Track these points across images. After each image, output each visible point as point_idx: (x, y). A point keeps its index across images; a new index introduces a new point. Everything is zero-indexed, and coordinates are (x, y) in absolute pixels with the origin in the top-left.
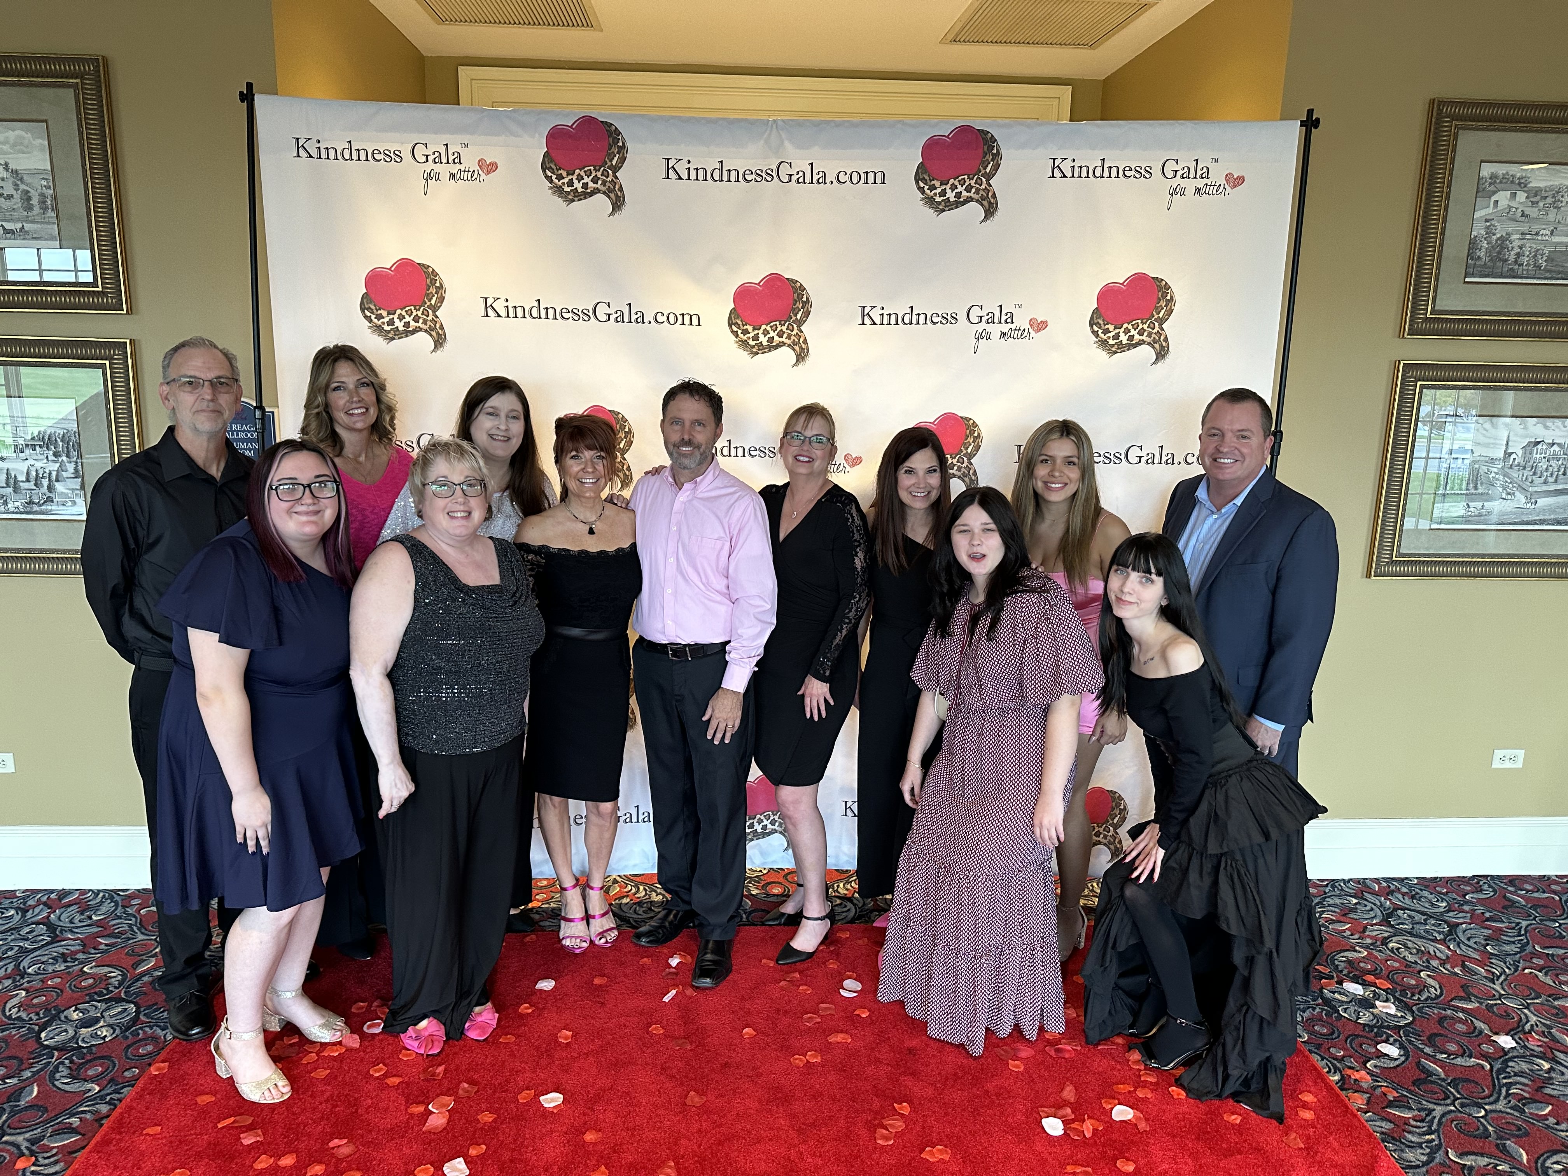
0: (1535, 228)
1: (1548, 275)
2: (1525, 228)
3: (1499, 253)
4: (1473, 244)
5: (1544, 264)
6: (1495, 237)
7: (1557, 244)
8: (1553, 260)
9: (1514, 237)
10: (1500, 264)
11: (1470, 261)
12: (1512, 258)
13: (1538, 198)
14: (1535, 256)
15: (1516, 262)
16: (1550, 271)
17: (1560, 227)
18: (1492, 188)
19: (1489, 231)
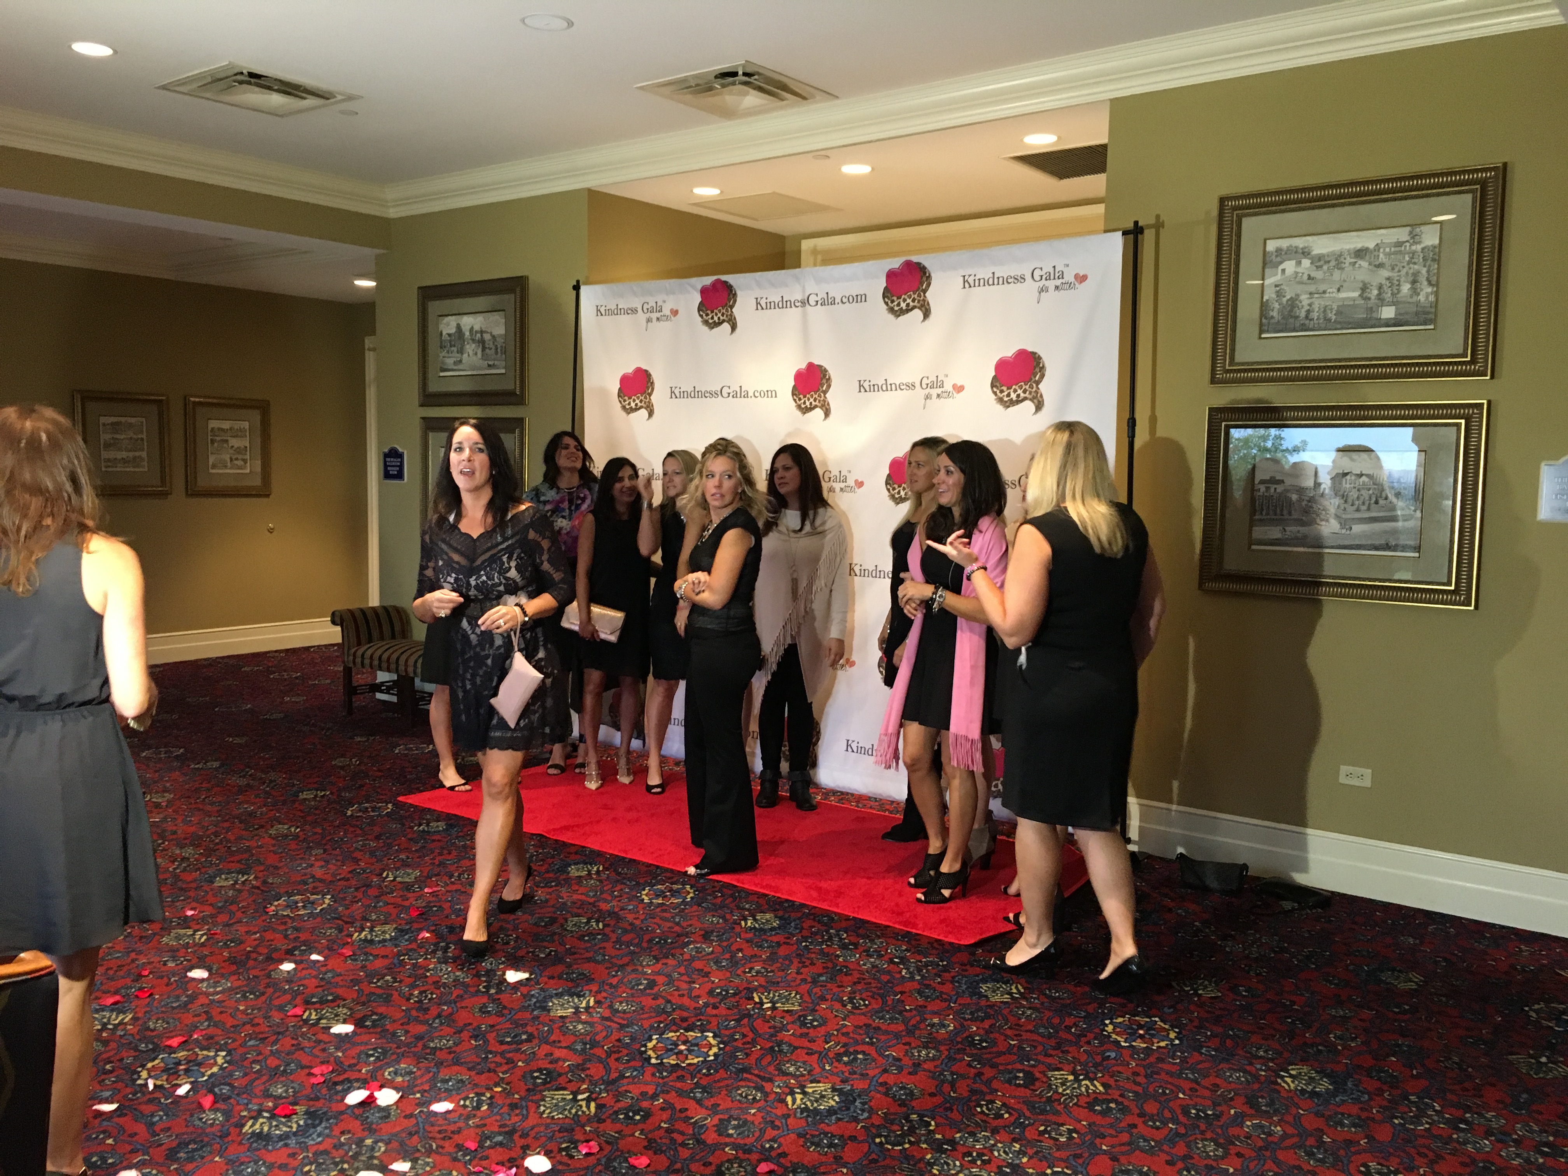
0: (1322, 288)
1: (1339, 326)
2: (1312, 288)
3: (1291, 311)
4: (1264, 307)
5: (1334, 318)
6: (1285, 300)
7: (1344, 299)
8: (1341, 313)
9: (1304, 297)
10: (1291, 320)
11: (1264, 321)
12: (1303, 314)
13: (1322, 263)
14: (1325, 311)
15: (1307, 317)
16: (1340, 323)
17: (1345, 285)
18: (1279, 259)
19: (1280, 294)
